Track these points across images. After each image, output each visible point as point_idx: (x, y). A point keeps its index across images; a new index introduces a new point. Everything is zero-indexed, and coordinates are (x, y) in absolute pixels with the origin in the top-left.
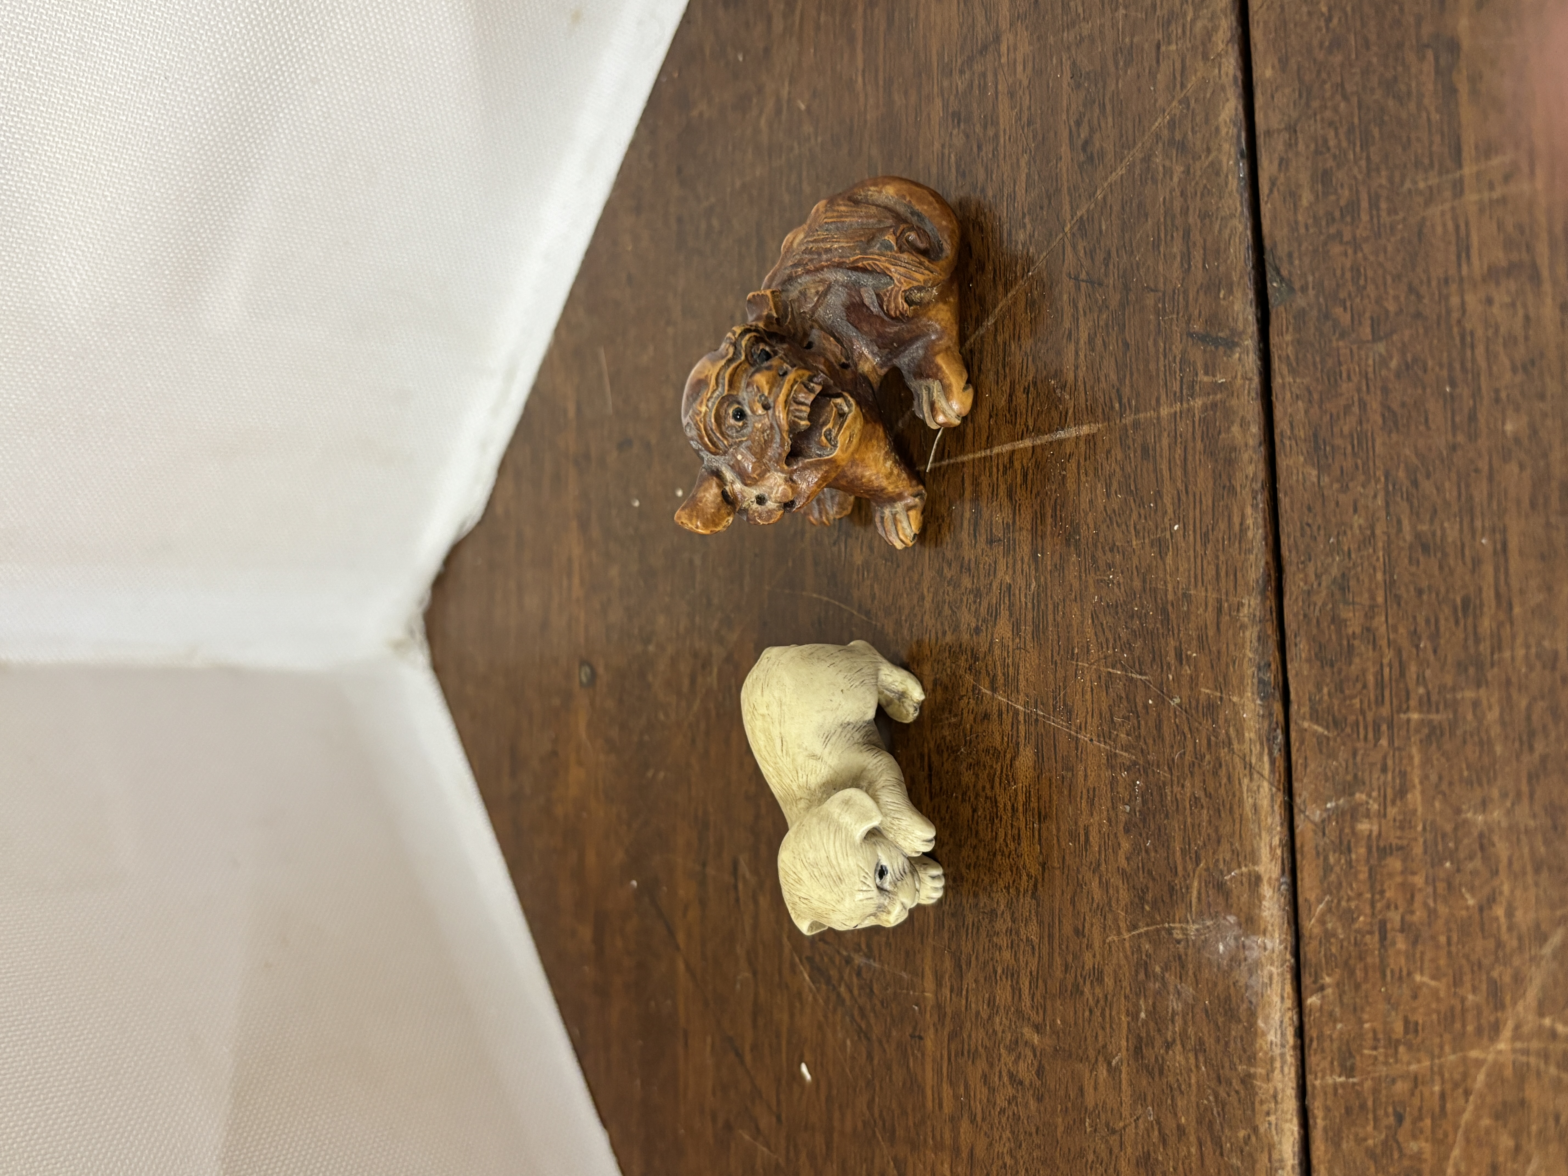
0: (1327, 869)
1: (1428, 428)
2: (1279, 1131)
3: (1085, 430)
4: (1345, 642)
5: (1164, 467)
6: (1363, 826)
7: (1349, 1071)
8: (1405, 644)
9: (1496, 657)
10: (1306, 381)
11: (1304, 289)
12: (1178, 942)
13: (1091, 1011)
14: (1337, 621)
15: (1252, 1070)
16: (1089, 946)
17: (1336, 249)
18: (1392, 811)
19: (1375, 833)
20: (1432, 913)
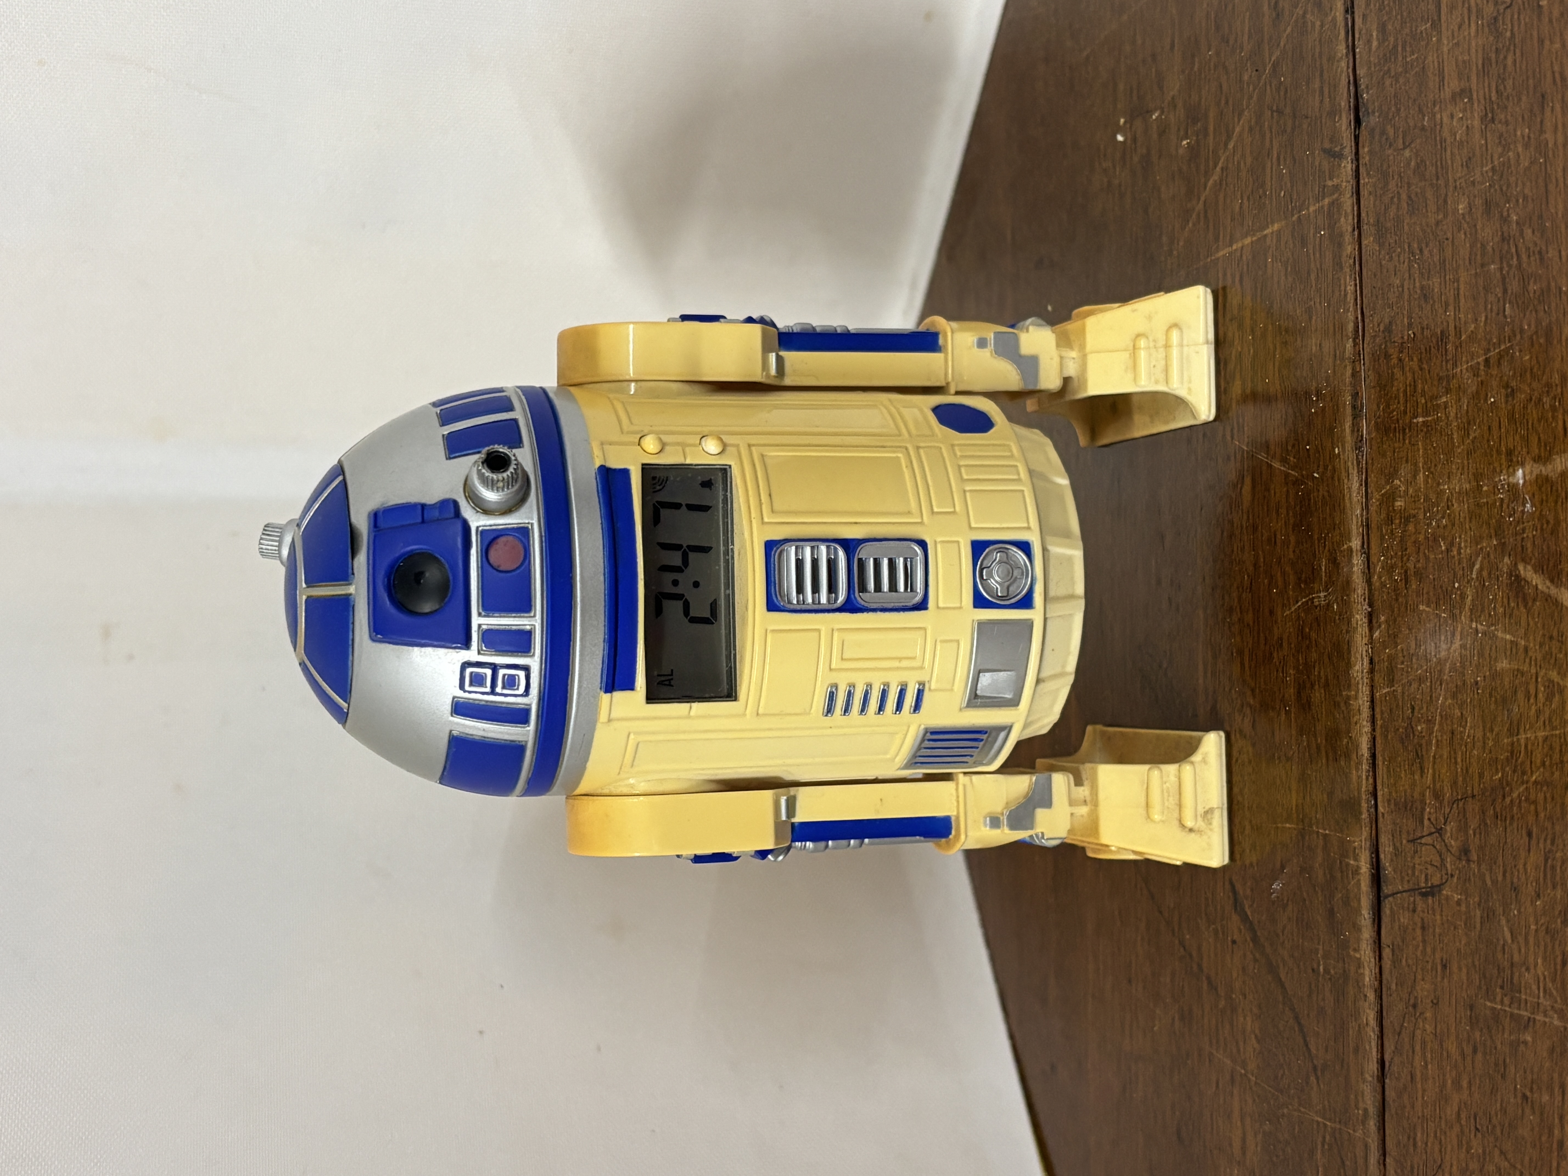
0: (1382, 537)
1: (1427, 211)
2: (1361, 735)
3: (1276, 226)
4: (1390, 371)
5: (1311, 251)
6: (1399, 504)
7: (1391, 682)
8: (1416, 368)
9: (1454, 371)
10: (1374, 180)
11: (1374, 112)
12: (1316, 607)
13: (1277, 671)
14: (1387, 356)
15: (1349, 694)
16: (1276, 622)
17: (1388, 82)
18: (1411, 491)
19: (1403, 508)
20: (1427, 558)
